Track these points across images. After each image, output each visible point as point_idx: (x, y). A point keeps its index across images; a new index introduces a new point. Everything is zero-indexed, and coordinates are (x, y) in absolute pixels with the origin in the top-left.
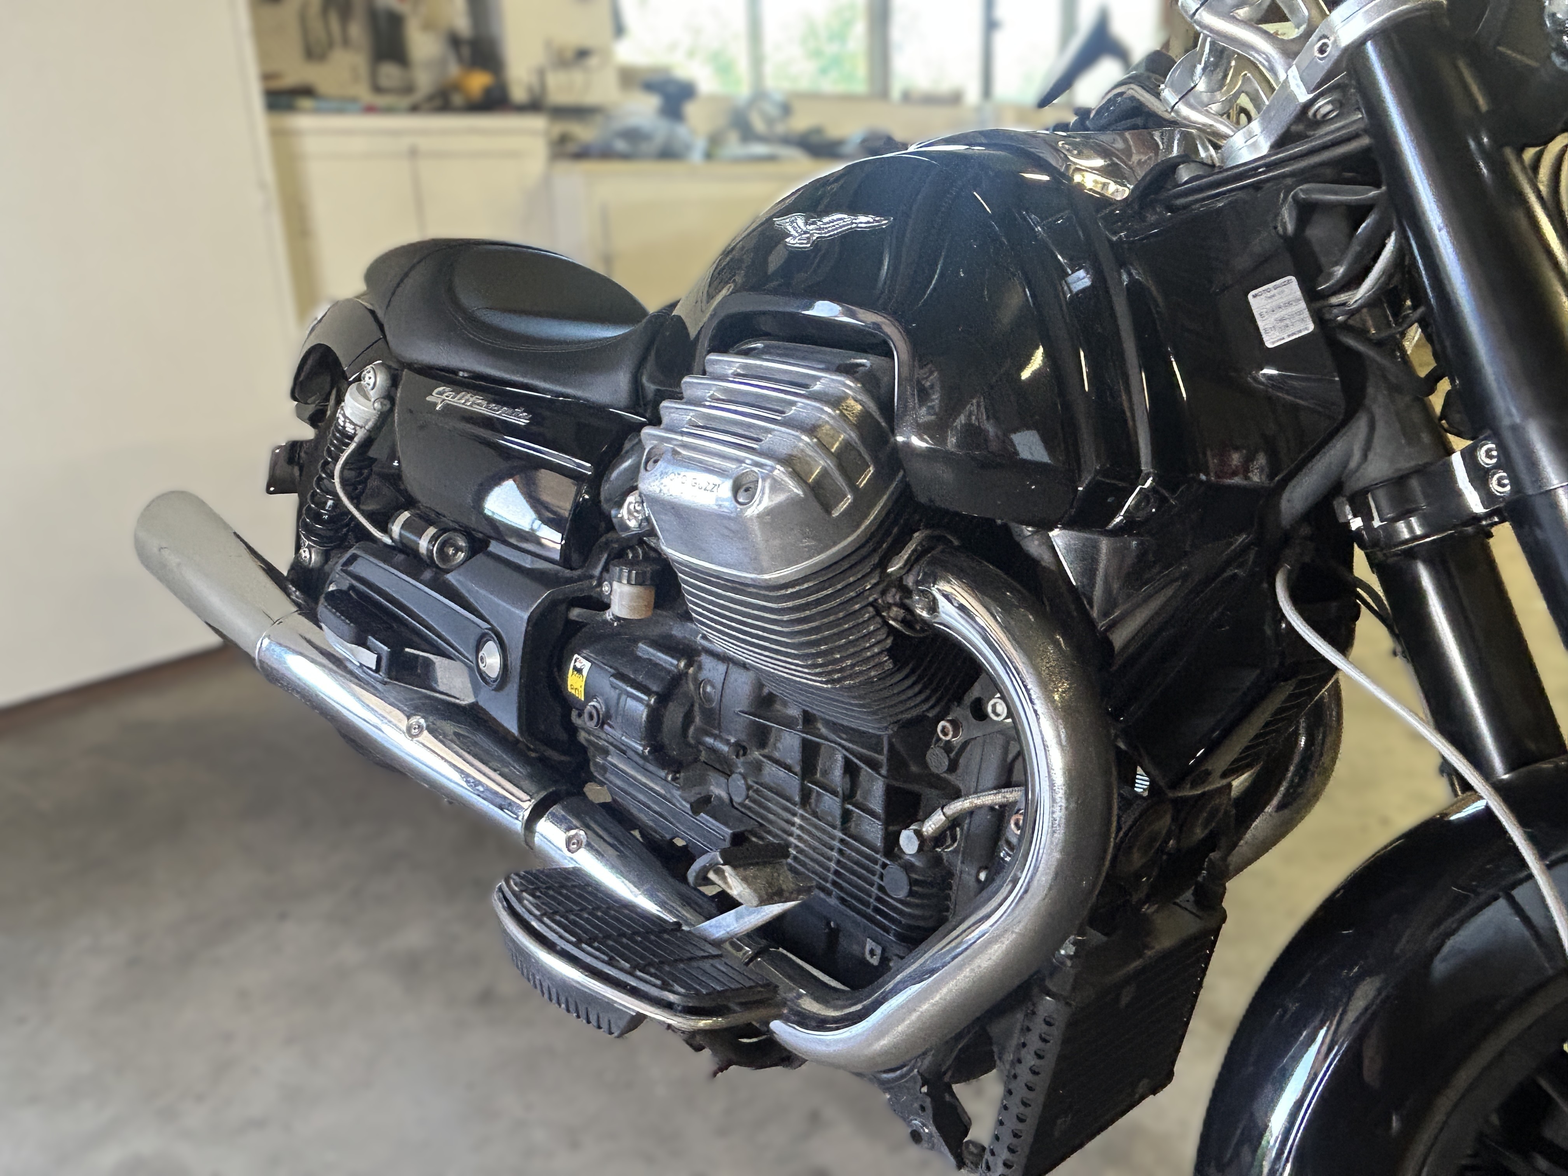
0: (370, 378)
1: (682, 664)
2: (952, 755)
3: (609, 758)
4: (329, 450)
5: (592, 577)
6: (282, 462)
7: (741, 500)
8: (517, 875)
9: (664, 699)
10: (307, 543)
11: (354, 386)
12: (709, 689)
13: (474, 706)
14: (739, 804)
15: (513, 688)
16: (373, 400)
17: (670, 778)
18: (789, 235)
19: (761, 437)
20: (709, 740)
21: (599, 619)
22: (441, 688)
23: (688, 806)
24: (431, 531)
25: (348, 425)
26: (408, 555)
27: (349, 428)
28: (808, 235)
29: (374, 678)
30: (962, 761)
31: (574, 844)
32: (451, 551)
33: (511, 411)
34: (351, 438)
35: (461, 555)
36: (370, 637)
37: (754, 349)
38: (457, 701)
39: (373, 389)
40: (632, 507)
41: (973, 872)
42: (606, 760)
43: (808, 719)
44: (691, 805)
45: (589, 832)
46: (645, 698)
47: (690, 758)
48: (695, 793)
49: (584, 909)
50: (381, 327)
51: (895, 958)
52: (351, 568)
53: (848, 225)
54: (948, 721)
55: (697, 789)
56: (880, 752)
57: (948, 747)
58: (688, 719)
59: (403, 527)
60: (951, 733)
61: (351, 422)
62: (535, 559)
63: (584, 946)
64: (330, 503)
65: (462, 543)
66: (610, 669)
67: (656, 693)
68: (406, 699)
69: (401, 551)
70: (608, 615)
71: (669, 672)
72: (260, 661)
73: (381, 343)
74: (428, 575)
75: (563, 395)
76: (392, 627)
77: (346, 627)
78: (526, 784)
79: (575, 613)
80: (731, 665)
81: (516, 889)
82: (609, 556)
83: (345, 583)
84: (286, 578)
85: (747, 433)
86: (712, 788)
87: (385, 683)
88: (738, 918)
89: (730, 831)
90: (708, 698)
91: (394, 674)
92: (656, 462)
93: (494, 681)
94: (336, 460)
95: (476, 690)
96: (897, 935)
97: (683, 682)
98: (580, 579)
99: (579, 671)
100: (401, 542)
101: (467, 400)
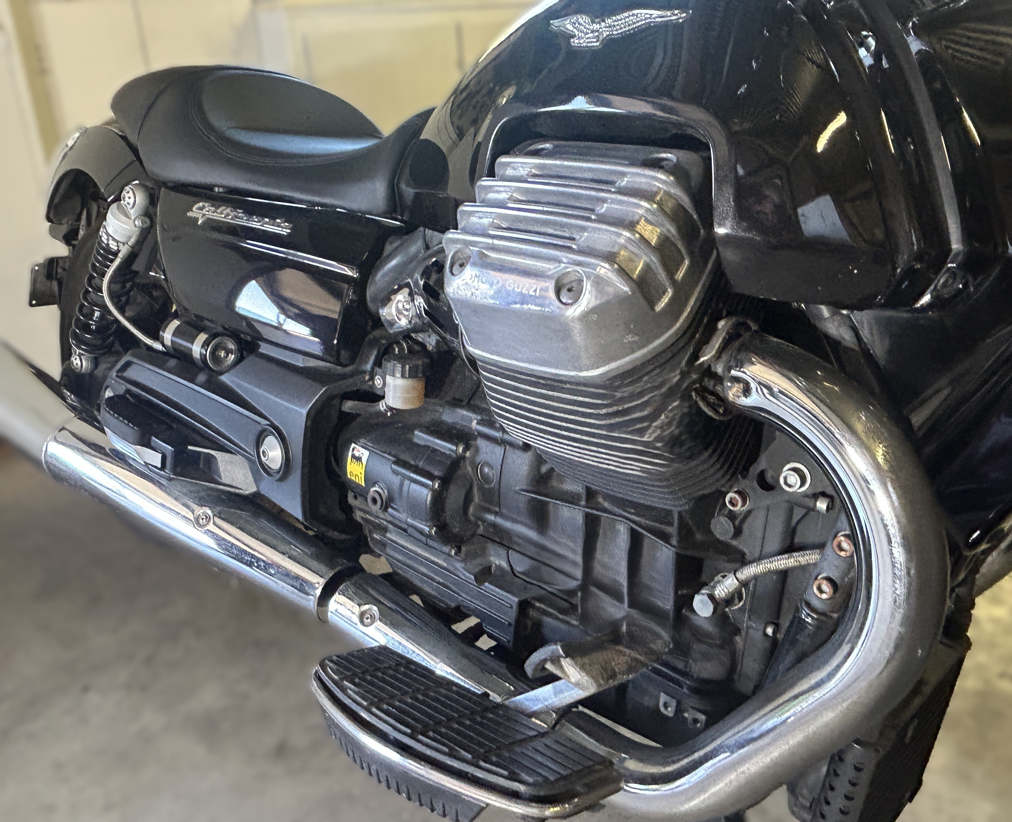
0: (129, 198)
1: (461, 449)
2: (737, 522)
3: (388, 535)
4: (94, 265)
5: (364, 372)
6: (42, 278)
7: (564, 300)
8: (332, 661)
9: (446, 481)
10: (78, 351)
11: (114, 206)
12: (486, 470)
13: (257, 495)
14: (523, 573)
15: (296, 477)
16: (133, 218)
17: (453, 552)
18: (573, 36)
19: (574, 236)
20: (491, 517)
21: (372, 410)
22: (224, 480)
23: (472, 577)
24: (203, 337)
25: (111, 242)
26: (179, 359)
27: (113, 246)
28: (597, 34)
29: (161, 476)
30: (745, 527)
31: (367, 618)
32: (223, 354)
33: (272, 222)
34: (116, 254)
35: (232, 357)
36: (153, 438)
37: (543, 149)
38: (241, 491)
39: (133, 207)
40: (400, 306)
41: (761, 628)
42: (385, 537)
43: (591, 494)
44: (475, 577)
45: (381, 606)
46: (430, 483)
47: (469, 533)
48: (477, 564)
49: (405, 693)
50: (134, 150)
51: (690, 710)
52: (125, 374)
53: (642, 20)
54: (736, 492)
55: (478, 561)
56: (671, 524)
57: (732, 516)
58: (468, 499)
59: (174, 334)
60: (740, 504)
61: (114, 239)
62: (307, 358)
63: (420, 737)
64: (97, 314)
65: (231, 346)
66: (391, 458)
67: (439, 478)
68: (191, 492)
69: (173, 356)
70: (382, 406)
71: (450, 456)
72: (46, 462)
73: (137, 163)
74: (202, 378)
75: (318, 204)
76: (172, 427)
77: (131, 430)
78: (315, 564)
79: (349, 406)
80: (508, 447)
81: (336, 677)
82: (378, 352)
83: (122, 388)
84: (59, 383)
85: (558, 233)
86: (492, 559)
87: (170, 479)
88: (557, 693)
89: (516, 600)
90: (486, 479)
91: (179, 470)
92: (462, 265)
93: (278, 472)
94: (103, 275)
95: (257, 479)
96: (689, 688)
97: (462, 464)
98: (352, 375)
99: (359, 459)
100: (174, 349)
101: (228, 215)
